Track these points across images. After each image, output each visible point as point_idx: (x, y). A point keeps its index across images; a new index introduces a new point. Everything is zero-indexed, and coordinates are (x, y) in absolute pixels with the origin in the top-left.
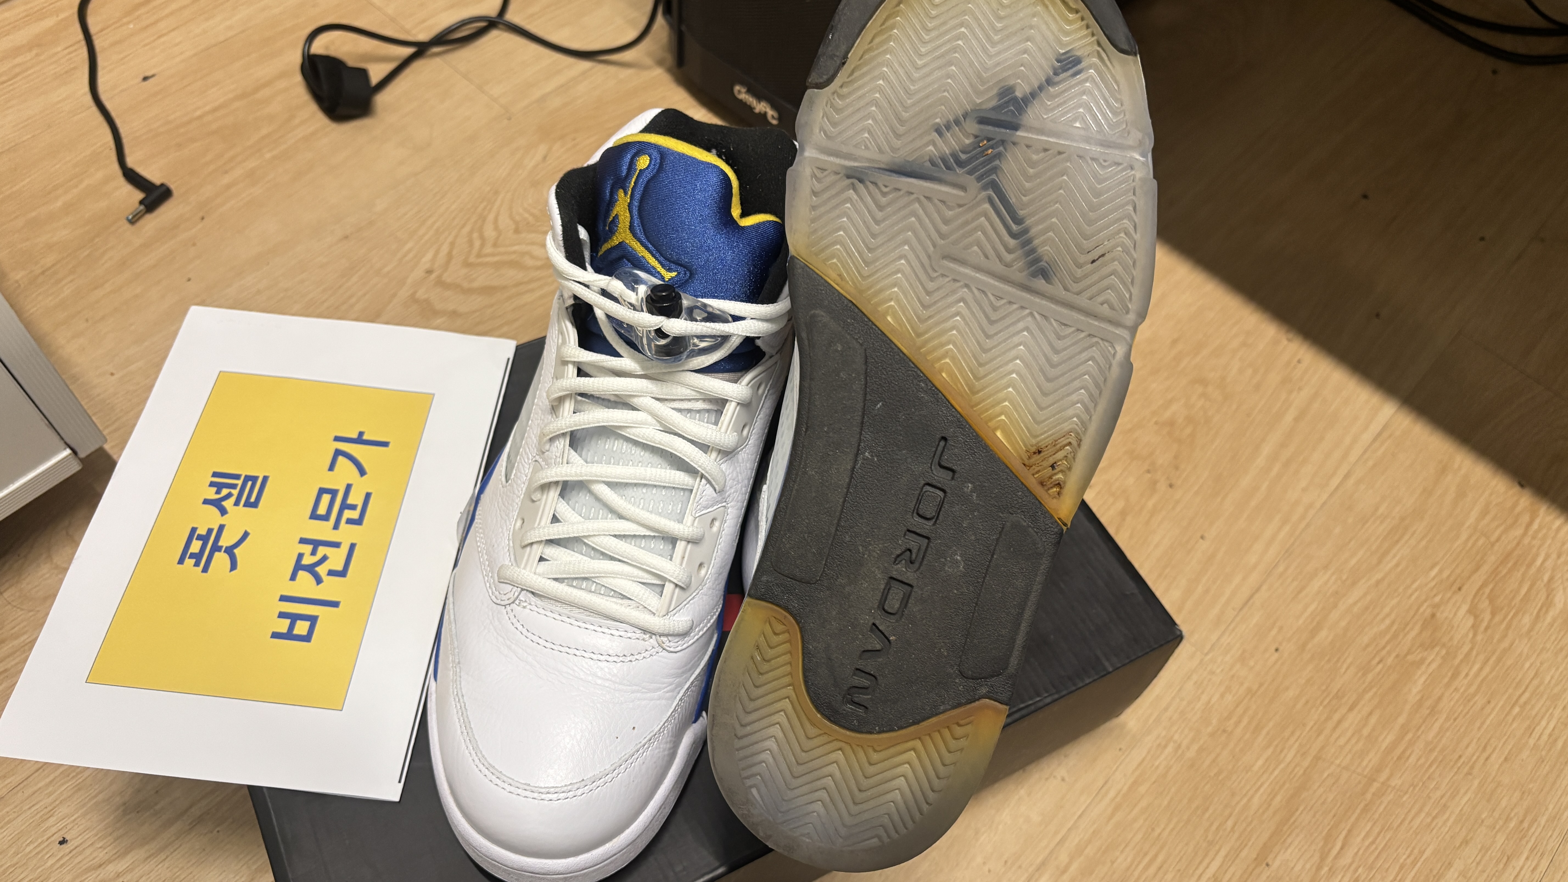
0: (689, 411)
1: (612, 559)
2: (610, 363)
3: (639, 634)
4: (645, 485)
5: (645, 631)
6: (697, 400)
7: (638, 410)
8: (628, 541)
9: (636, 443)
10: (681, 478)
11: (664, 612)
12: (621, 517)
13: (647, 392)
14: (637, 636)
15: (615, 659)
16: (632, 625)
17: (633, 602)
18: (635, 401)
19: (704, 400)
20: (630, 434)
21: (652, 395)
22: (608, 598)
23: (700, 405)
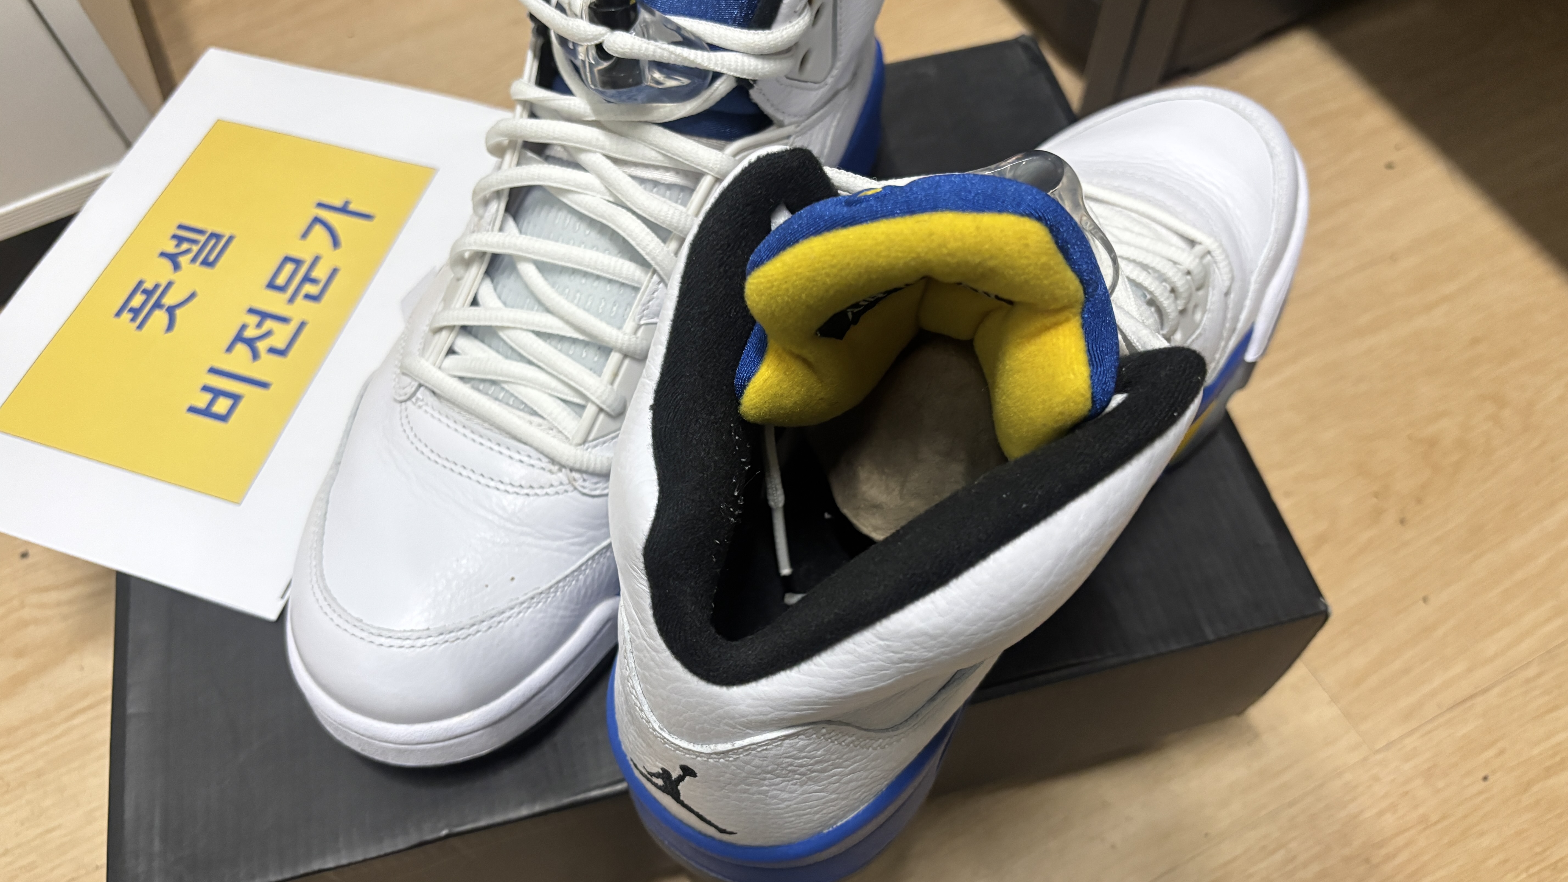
0: (656, 183)
1: (530, 363)
2: (556, 102)
3: (545, 463)
4: (586, 274)
5: (553, 461)
6: (667, 169)
7: (585, 170)
8: (554, 343)
9: (582, 217)
10: (628, 269)
11: (579, 439)
12: (548, 310)
13: (596, 146)
14: (543, 465)
15: (509, 488)
16: (537, 449)
17: (545, 422)
18: (584, 158)
19: (677, 171)
20: (572, 202)
21: (603, 152)
22: (515, 411)
23: (669, 178)
